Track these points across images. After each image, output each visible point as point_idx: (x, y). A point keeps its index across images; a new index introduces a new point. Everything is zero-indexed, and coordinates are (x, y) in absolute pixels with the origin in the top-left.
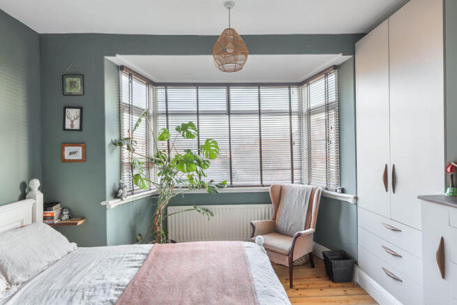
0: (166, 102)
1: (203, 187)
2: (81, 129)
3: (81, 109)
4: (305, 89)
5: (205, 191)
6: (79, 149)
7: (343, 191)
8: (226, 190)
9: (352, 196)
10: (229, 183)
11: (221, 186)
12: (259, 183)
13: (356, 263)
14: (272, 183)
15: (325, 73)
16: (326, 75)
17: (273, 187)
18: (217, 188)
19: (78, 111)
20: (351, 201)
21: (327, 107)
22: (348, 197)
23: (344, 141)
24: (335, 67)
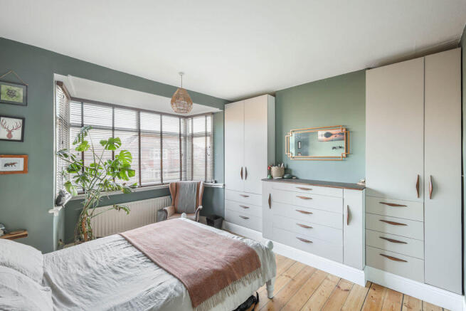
0: (82, 116)
1: (119, 189)
2: (22, 140)
3: (24, 120)
4: (190, 121)
5: (121, 192)
6: (22, 160)
7: (216, 182)
8: (137, 190)
9: (222, 184)
10: (138, 184)
11: (133, 187)
12: (160, 182)
13: (223, 219)
14: (170, 181)
15: (206, 115)
16: (206, 116)
17: (171, 184)
18: (131, 189)
19: (21, 121)
20: (221, 187)
21: (206, 135)
22: (220, 185)
23: (217, 155)
24: (213, 114)
